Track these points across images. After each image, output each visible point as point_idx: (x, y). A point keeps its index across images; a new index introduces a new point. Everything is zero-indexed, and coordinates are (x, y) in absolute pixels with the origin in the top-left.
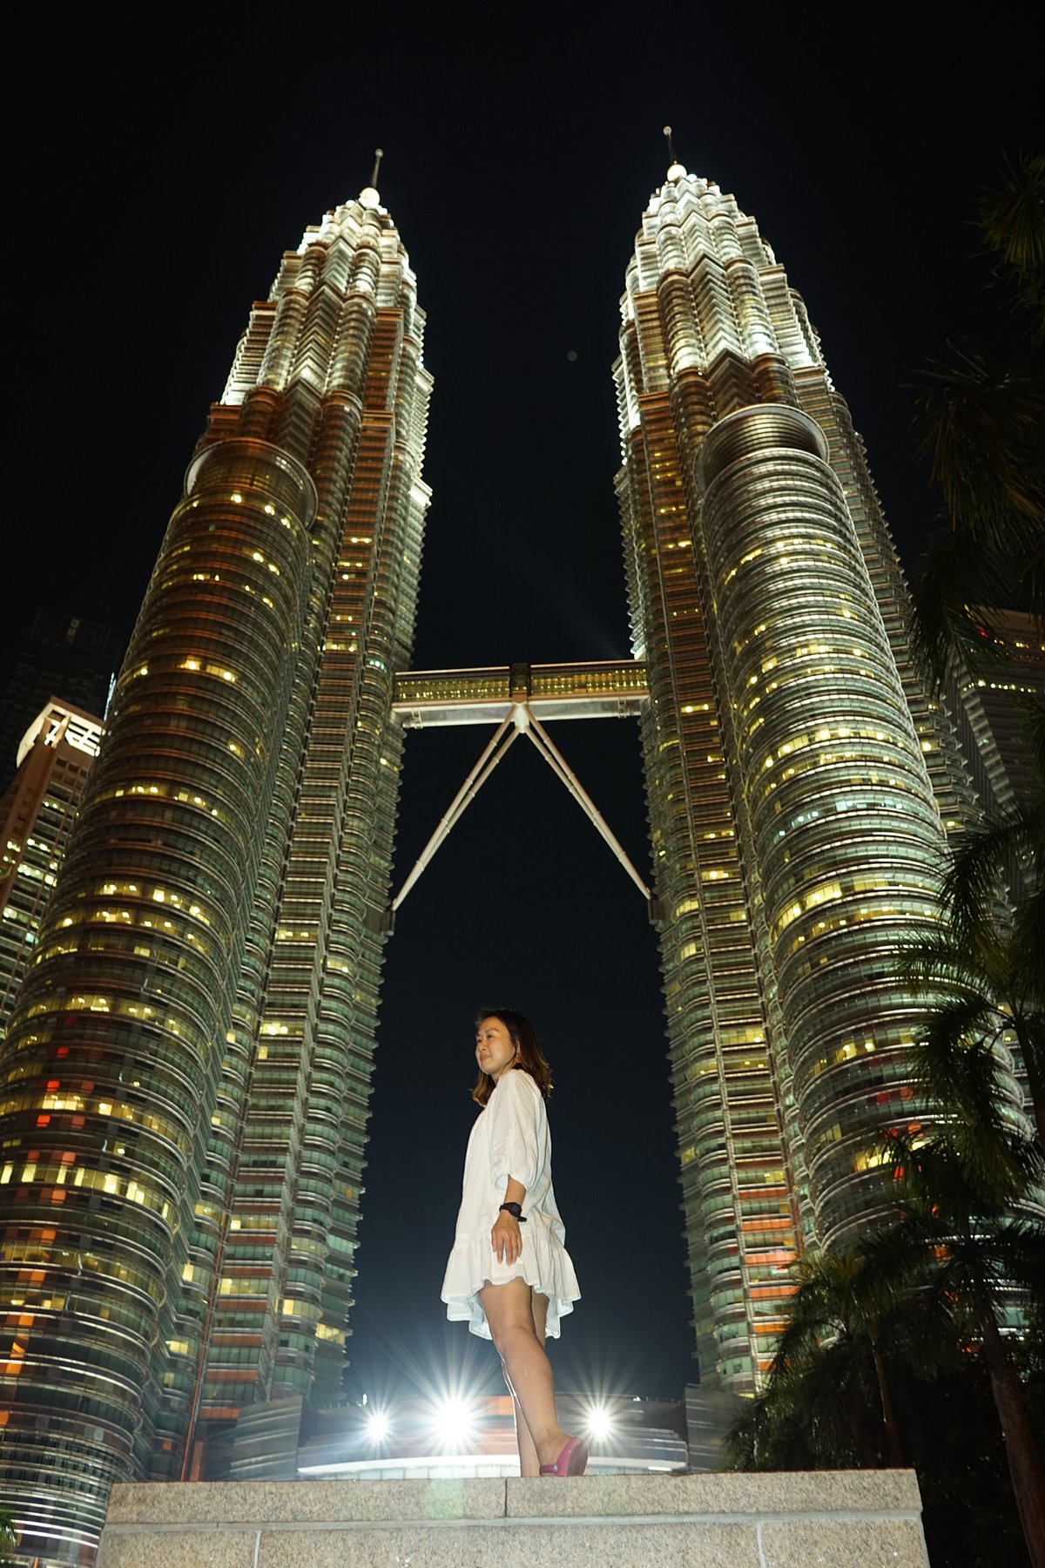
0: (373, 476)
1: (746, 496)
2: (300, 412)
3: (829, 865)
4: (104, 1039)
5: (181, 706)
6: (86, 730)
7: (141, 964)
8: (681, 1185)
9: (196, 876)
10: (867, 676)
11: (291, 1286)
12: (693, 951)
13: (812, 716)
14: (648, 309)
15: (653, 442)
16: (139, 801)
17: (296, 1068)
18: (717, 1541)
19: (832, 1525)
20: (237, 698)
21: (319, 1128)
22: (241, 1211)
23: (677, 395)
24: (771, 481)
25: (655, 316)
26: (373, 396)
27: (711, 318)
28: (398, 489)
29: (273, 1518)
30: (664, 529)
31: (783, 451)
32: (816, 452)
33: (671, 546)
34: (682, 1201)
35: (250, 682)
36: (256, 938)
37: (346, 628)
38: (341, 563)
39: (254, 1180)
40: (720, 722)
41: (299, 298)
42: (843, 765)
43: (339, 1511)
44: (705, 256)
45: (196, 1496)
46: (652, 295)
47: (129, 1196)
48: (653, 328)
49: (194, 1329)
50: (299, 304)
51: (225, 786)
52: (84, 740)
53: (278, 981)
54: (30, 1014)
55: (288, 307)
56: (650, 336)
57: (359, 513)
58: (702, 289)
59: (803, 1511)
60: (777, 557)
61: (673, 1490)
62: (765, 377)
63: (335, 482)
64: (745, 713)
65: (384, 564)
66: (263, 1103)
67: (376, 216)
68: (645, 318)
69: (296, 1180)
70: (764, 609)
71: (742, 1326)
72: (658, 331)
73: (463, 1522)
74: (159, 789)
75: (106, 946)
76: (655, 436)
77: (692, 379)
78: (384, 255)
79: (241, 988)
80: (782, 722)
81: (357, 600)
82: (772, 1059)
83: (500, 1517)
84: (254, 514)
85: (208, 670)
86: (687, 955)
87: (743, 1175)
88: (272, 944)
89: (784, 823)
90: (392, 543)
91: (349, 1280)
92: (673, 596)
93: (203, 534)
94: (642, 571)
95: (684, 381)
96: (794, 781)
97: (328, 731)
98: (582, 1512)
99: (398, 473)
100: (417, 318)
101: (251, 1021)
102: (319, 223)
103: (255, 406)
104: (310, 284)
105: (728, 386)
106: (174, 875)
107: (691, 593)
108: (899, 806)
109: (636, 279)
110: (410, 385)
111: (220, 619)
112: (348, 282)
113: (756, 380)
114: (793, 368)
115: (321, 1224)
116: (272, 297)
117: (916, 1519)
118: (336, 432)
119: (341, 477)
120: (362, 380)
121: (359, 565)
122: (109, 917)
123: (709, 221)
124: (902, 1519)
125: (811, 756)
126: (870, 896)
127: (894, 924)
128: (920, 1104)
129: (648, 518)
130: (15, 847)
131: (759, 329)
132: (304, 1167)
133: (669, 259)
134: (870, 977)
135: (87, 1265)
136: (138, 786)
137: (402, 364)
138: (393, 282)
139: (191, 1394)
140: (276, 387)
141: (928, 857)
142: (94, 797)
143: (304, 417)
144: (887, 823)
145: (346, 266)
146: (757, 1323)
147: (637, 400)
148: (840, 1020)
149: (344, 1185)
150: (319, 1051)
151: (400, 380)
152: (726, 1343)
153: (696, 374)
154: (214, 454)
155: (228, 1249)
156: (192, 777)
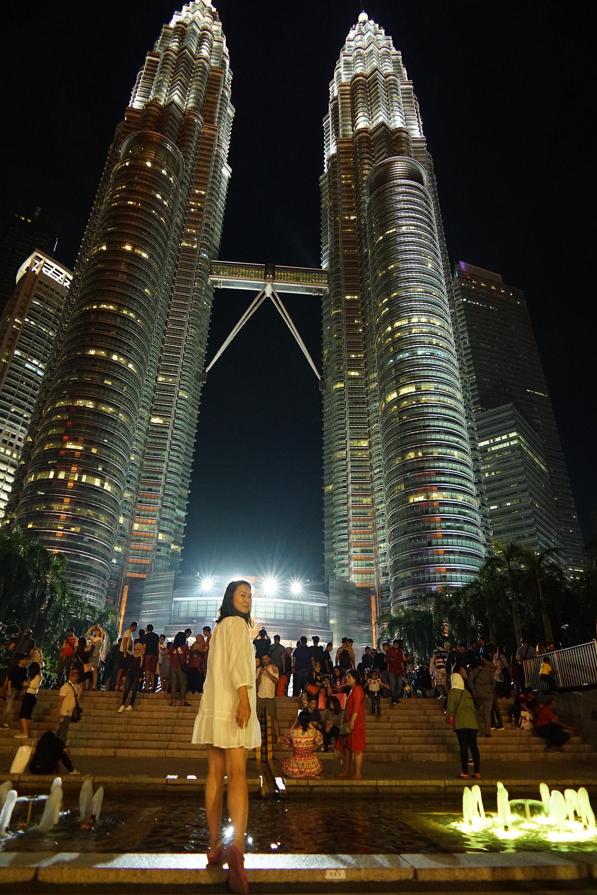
0: (207, 159)
1: (391, 201)
2: (173, 119)
3: (411, 378)
5: (123, 267)
6: (52, 267)
7: (107, 388)
8: (324, 501)
9: (131, 350)
10: (434, 295)
11: (161, 528)
13: (411, 310)
14: (345, 92)
15: (341, 163)
16: (104, 311)
17: (167, 438)
20: (149, 267)
21: (174, 464)
23: (357, 141)
25: (348, 96)
26: (208, 116)
27: (377, 103)
28: (218, 167)
30: (344, 208)
31: (407, 182)
32: (422, 183)
33: (347, 218)
34: (324, 506)
36: (150, 379)
37: (192, 236)
38: (191, 203)
39: (148, 484)
40: (362, 305)
41: (172, 54)
42: (424, 334)
44: (376, 69)
46: (348, 85)
47: (105, 488)
48: (347, 103)
49: (124, 542)
50: (172, 57)
51: (143, 309)
53: (159, 400)
54: (57, 406)
55: (166, 57)
56: (345, 107)
57: (200, 177)
58: (374, 87)
60: (402, 234)
62: (399, 140)
63: (189, 160)
64: (380, 305)
65: (210, 205)
66: (152, 452)
67: (210, 12)
68: (343, 97)
69: (165, 486)
70: (394, 258)
71: (347, 556)
72: (349, 105)
74: (114, 307)
75: (92, 378)
76: (343, 161)
77: (365, 134)
78: (215, 36)
79: (143, 401)
80: (398, 311)
81: (198, 222)
82: (371, 454)
84: (157, 174)
85: (136, 251)
87: (354, 499)
88: (156, 382)
89: (393, 357)
90: (214, 195)
91: (182, 527)
92: (345, 242)
93: (132, 181)
94: (331, 227)
95: (361, 135)
96: (400, 339)
97: (183, 286)
99: (218, 158)
100: (228, 75)
101: (147, 416)
102: (180, 10)
103: (150, 111)
104: (177, 46)
106: (121, 348)
107: (355, 242)
108: (442, 355)
109: (339, 74)
110: (225, 113)
111: (140, 225)
112: (197, 49)
113: (394, 140)
114: (411, 137)
115: (174, 504)
116: (157, 50)
118: (190, 132)
119: (192, 157)
120: (203, 106)
121: (199, 205)
123: (380, 49)
126: (427, 393)
127: (436, 406)
128: (438, 479)
129: (336, 201)
130: (18, 321)
131: (398, 113)
132: (168, 480)
133: (358, 67)
134: (424, 426)
135: (88, 515)
136: (104, 304)
137: (221, 100)
138: (219, 53)
139: (122, 567)
140: (160, 103)
141: (452, 379)
142: (82, 307)
143: (175, 122)
144: (437, 363)
145: (196, 39)
146: (354, 556)
147: (336, 140)
148: (409, 443)
149: (182, 489)
150: (175, 431)
151: (220, 109)
152: (339, 562)
153: (367, 132)
154: (136, 138)
155: (137, 512)
156: (129, 302)
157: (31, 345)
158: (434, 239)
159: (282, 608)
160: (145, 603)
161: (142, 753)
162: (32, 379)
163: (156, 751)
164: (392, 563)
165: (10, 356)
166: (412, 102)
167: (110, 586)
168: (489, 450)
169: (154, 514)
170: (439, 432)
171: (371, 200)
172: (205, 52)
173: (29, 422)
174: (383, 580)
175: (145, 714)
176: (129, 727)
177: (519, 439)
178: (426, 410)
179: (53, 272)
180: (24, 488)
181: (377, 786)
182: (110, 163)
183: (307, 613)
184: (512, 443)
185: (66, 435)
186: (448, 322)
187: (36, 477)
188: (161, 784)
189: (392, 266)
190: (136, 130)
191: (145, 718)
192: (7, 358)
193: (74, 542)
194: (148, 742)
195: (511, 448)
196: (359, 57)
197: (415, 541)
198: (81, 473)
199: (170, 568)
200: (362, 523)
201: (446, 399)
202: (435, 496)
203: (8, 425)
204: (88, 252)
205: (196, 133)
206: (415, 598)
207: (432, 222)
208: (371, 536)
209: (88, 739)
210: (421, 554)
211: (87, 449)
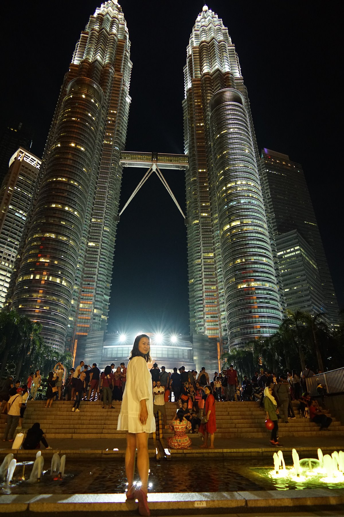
0: (117, 92)
1: (223, 115)
2: (97, 70)
3: (238, 216)
4: (54, 245)
5: (70, 156)
6: (30, 157)
7: (63, 226)
8: (189, 288)
9: (76, 204)
10: (250, 168)
11: (96, 306)
13: (236, 177)
14: (196, 52)
16: (60, 182)
17: (98, 254)
20: (85, 155)
21: (102, 269)
22: (84, 288)
23: (203, 80)
25: (198, 54)
26: (117, 68)
27: (214, 58)
28: (123, 97)
30: (197, 119)
31: (234, 103)
32: (241, 103)
33: (198, 124)
34: (189, 292)
36: (87, 221)
37: (110, 137)
38: (108, 118)
39: (88, 281)
40: (208, 175)
41: (96, 32)
42: (244, 191)
44: (214, 38)
46: (197, 48)
47: (63, 284)
48: (197, 58)
49: (74, 315)
50: (95, 34)
51: (82, 180)
53: (93, 232)
54: (34, 237)
55: (92, 34)
56: (196, 61)
57: (113, 103)
58: (212, 48)
60: (230, 133)
62: (227, 79)
63: (107, 93)
64: (219, 174)
65: (119, 119)
66: (89, 262)
67: (117, 7)
68: (195, 54)
69: (97, 282)
70: (226, 147)
71: (203, 320)
72: (198, 59)
74: (65, 179)
75: (54, 221)
76: (195, 92)
77: (208, 76)
78: (120, 21)
79: (84, 233)
80: (229, 178)
81: (113, 129)
82: (215, 261)
84: (88, 102)
85: (77, 147)
87: (206, 287)
88: (91, 222)
89: (227, 204)
90: (121, 113)
91: (108, 305)
92: (198, 139)
93: (74, 106)
94: (189, 130)
95: (205, 76)
96: (231, 194)
97: (105, 166)
99: (123, 92)
100: (128, 43)
101: (86, 242)
102: (100, 7)
103: (83, 66)
104: (98, 28)
105: (217, 80)
106: (71, 202)
107: (203, 138)
108: (255, 203)
109: (192, 42)
110: (126, 65)
111: (80, 132)
112: (110, 29)
113: (225, 79)
114: (235, 77)
115: (103, 292)
116: (87, 30)
118: (107, 77)
120: (114, 62)
121: (113, 119)
123: (215, 27)
125: (235, 187)
126: (247, 225)
127: (252, 232)
128: (254, 274)
129: (192, 115)
130: (11, 189)
131: (227, 63)
132: (99, 278)
133: (203, 37)
134: (246, 244)
135: (53, 299)
136: (60, 178)
137: (125, 58)
138: (123, 31)
139: (74, 330)
140: (89, 61)
141: (261, 216)
142: (47, 179)
143: (98, 71)
144: (252, 207)
145: (109, 23)
146: (207, 320)
147: (191, 79)
148: (237, 254)
149: (107, 283)
150: (102, 250)
151: (124, 63)
152: (198, 324)
153: (209, 74)
154: (76, 81)
155: (81, 297)
156: (74, 176)
157: (19, 202)
158: (249, 135)
159: (166, 351)
160: (87, 350)
161: (87, 436)
162: (19, 222)
163: (95, 435)
164: (229, 324)
165: (7, 208)
166: (235, 57)
167: (67, 340)
168: (283, 257)
169: (91, 298)
170: (254, 247)
171: (212, 114)
172: (114, 31)
173: (18, 247)
174: (224, 333)
175: (88, 414)
176: (80, 421)
177: (300, 250)
178: (246, 235)
179: (30, 160)
180: (16, 285)
181: (223, 453)
182: (61, 96)
183: (181, 353)
184: (297, 253)
185: (40, 254)
186: (258, 184)
187: (23, 278)
188: (100, 454)
189: (225, 152)
190: (76, 77)
191: (89, 416)
192: (5, 210)
193: (46, 315)
194: (91, 430)
195: (296, 256)
196: (203, 32)
197: (242, 311)
198: (49, 275)
199: (101, 329)
200: (211, 301)
201: (258, 228)
202: (253, 284)
203: (6, 249)
204: (50, 148)
205: (111, 78)
206: (243, 343)
207: (248, 126)
208: (216, 308)
209: (56, 429)
210: (245, 318)
211: (52, 262)
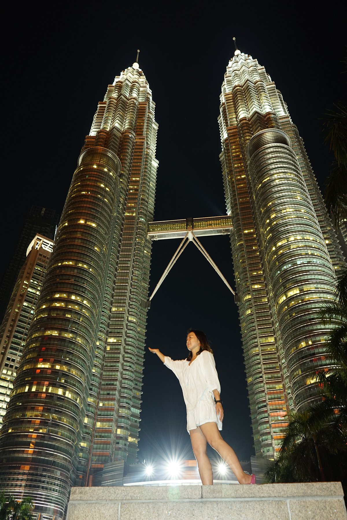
0: (139, 157)
1: (264, 160)
2: (115, 138)
3: (295, 282)
4: (57, 345)
5: (79, 235)
6: (48, 244)
7: (68, 320)
8: (248, 390)
9: (85, 291)
10: (306, 219)
11: (119, 424)
12: (250, 312)
13: (288, 233)
14: (229, 99)
15: (232, 143)
16: (66, 266)
17: (119, 353)
18: (274, 506)
19: (313, 501)
20: (97, 232)
21: (127, 372)
22: (103, 400)
23: (240, 127)
24: (272, 154)
25: (231, 101)
26: (139, 131)
27: (250, 101)
28: (148, 161)
29: (125, 498)
30: (236, 171)
31: (276, 144)
32: (287, 144)
33: (239, 177)
34: (248, 395)
35: (101, 227)
36: (105, 311)
37: (132, 208)
38: (130, 187)
39: (107, 390)
40: (257, 236)
41: (113, 100)
42: (299, 249)
43: (146, 496)
44: (248, 80)
45: (99, 491)
46: (230, 94)
47: (66, 396)
48: (231, 105)
49: (88, 439)
50: (114, 102)
51: (94, 261)
52: (48, 247)
53: (113, 325)
54: (33, 337)
55: (110, 103)
56: (230, 108)
57: (135, 170)
58: (247, 91)
59: (303, 496)
60: (275, 180)
61: (258, 490)
62: (269, 120)
63: (127, 160)
64: (265, 232)
65: (144, 186)
66: (109, 364)
67: (138, 72)
68: (228, 101)
69: (120, 390)
70: (271, 197)
71: (269, 436)
72: (233, 106)
73: (188, 500)
74: (72, 263)
75: (57, 314)
76: (232, 141)
77: (244, 121)
78: (141, 85)
79: (101, 327)
80: (278, 235)
81: (135, 199)
82: (277, 348)
83: (200, 498)
84: (101, 171)
85: (87, 223)
86: (248, 313)
87: (268, 386)
88: (110, 312)
89: (279, 268)
90: (146, 180)
91: (138, 422)
92: (240, 194)
93: (84, 179)
94: (229, 186)
95: (242, 122)
96: (282, 254)
97: (127, 242)
98: (227, 497)
99: (148, 156)
100: (152, 105)
101: (104, 338)
102: (120, 75)
103: (100, 136)
104: (117, 95)
105: (257, 123)
106: (78, 290)
107: (246, 193)
108: (318, 262)
109: (225, 89)
110: (150, 127)
111: (90, 206)
112: (129, 94)
113: (266, 121)
114: (278, 116)
116: (105, 100)
117: (342, 499)
118: (127, 144)
119: (129, 158)
120: (135, 126)
121: (136, 187)
122: (58, 305)
123: (249, 68)
124: (337, 499)
125: (288, 246)
126: (309, 293)
128: (328, 362)
129: (231, 168)
130: (26, 283)
131: (267, 104)
132: (123, 385)
133: (236, 82)
134: (310, 320)
135: (53, 418)
136: (66, 262)
137: (148, 120)
138: (144, 93)
139: (88, 460)
140: (107, 130)
143: (116, 139)
144: (314, 268)
145: (128, 89)
146: (275, 436)
147: (227, 129)
148: (300, 334)
149: (135, 391)
150: (127, 347)
151: (147, 126)
152: (264, 442)
153: (246, 119)
154: (87, 152)
155: (99, 413)
156: (83, 258)
158: (301, 179)
165: (21, 306)
166: (276, 94)
169: (113, 413)
178: (309, 306)
186: (320, 237)
189: (270, 204)
200: (278, 407)
201: (325, 296)
205: (131, 143)
